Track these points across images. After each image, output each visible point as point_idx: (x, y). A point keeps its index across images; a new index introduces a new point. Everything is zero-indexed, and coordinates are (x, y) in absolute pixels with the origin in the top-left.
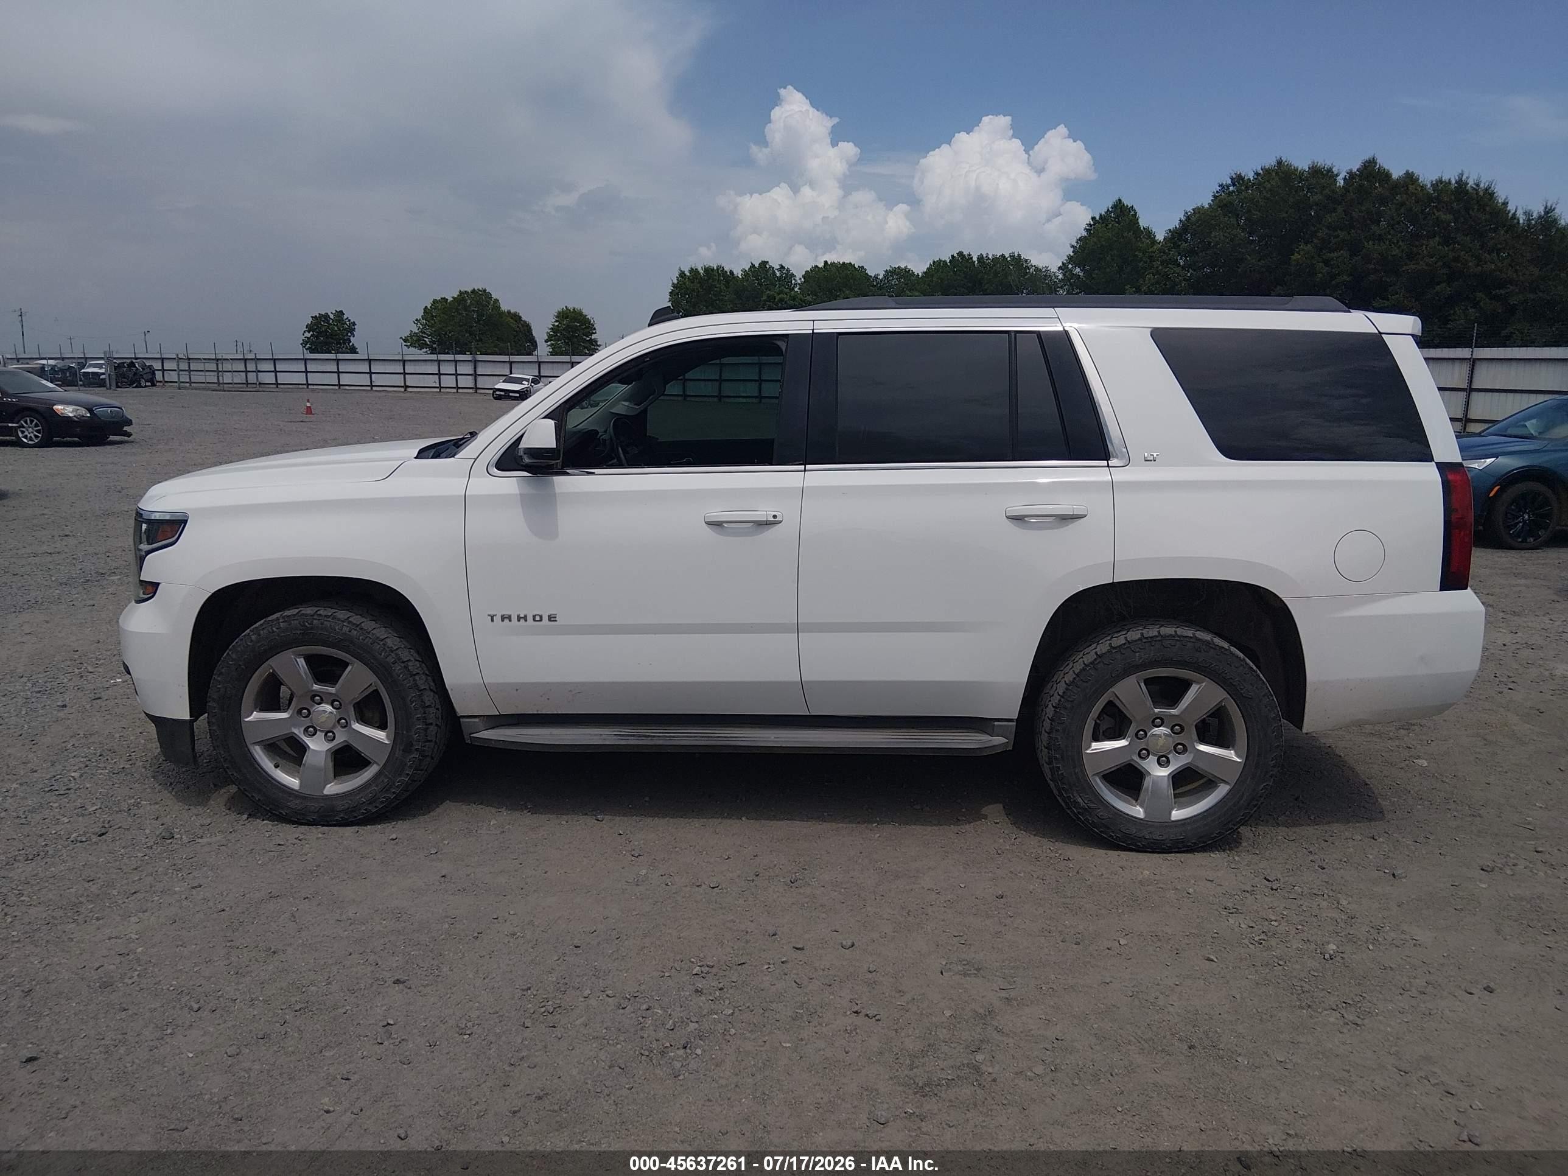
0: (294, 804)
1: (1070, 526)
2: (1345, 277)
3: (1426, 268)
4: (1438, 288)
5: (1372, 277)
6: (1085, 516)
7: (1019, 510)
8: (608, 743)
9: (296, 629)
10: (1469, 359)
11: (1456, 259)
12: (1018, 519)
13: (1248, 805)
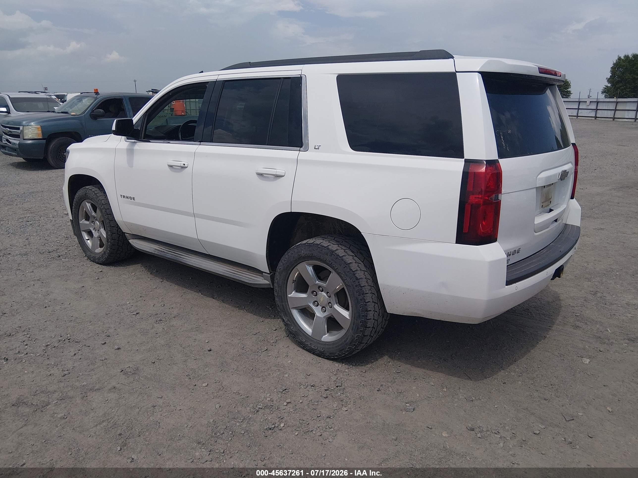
1: (278, 180)
6: (284, 176)
7: (262, 170)
9: (84, 193)
12: (260, 175)
13: (350, 343)
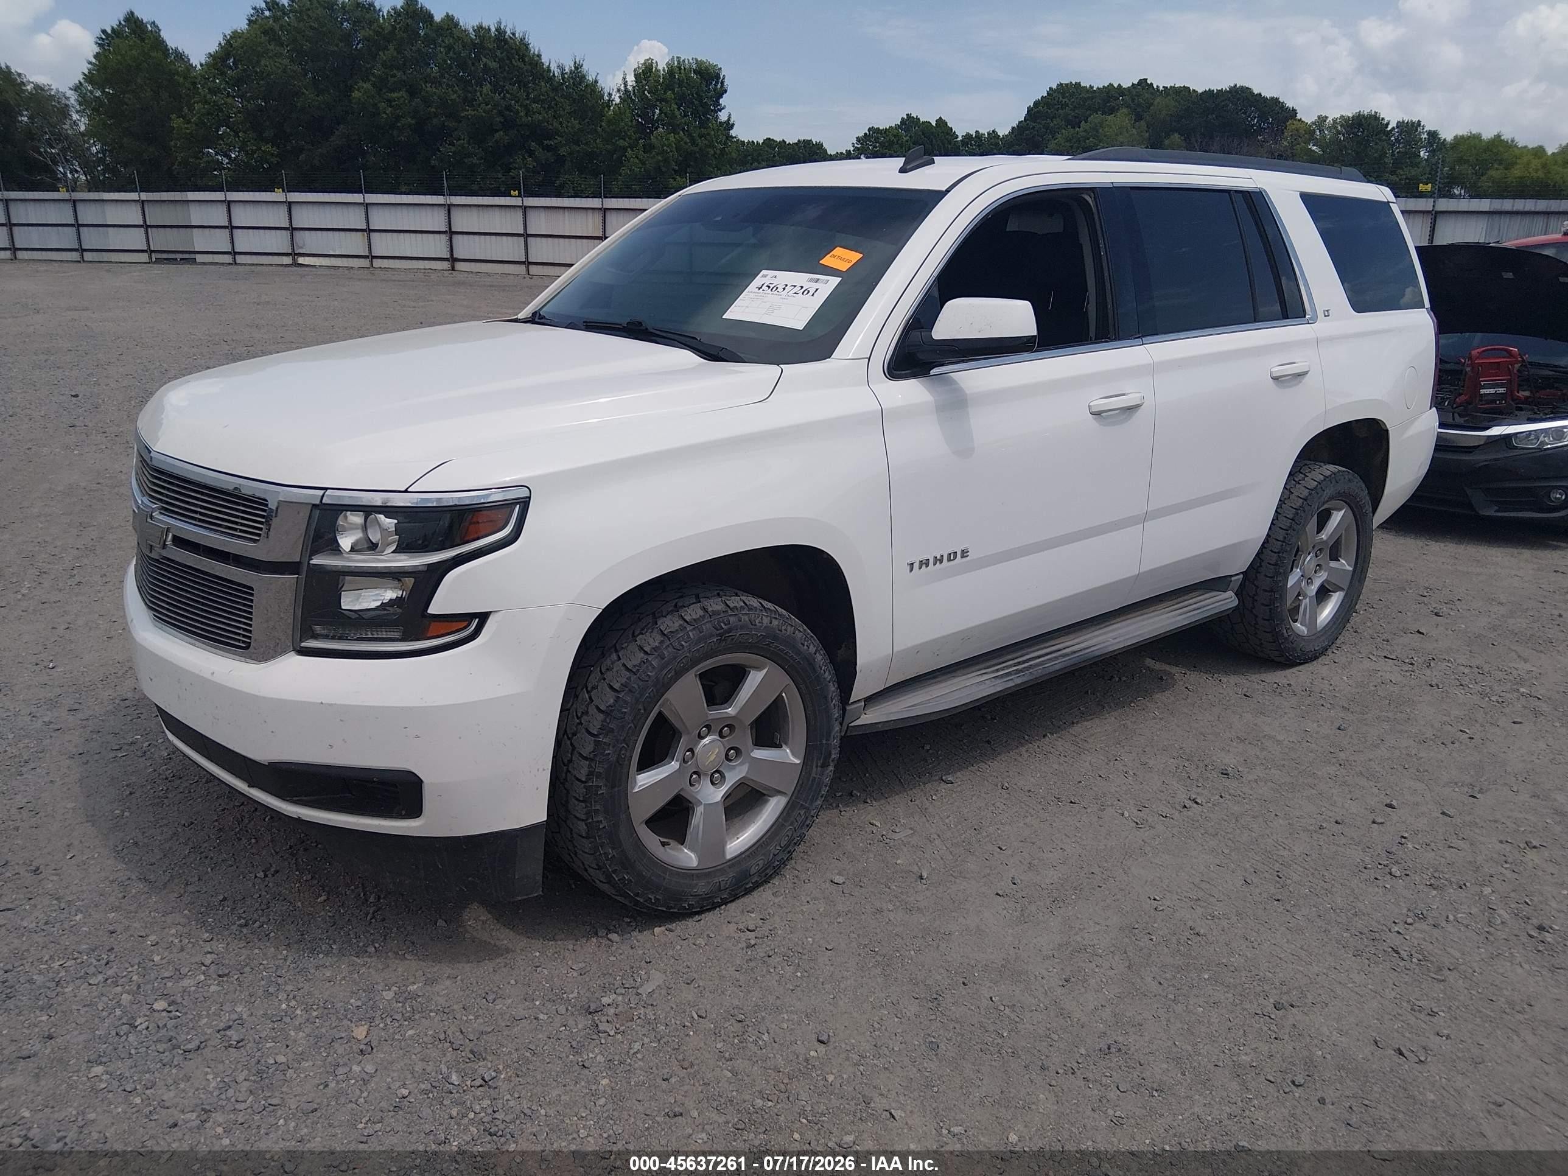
0: (702, 888)
2: (409, 120)
3: (484, 114)
4: (497, 135)
5: (435, 121)
6: (1309, 371)
7: (1277, 370)
8: (999, 689)
9: (711, 636)
10: (600, 209)
11: (508, 108)
12: (1277, 379)
